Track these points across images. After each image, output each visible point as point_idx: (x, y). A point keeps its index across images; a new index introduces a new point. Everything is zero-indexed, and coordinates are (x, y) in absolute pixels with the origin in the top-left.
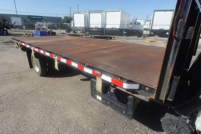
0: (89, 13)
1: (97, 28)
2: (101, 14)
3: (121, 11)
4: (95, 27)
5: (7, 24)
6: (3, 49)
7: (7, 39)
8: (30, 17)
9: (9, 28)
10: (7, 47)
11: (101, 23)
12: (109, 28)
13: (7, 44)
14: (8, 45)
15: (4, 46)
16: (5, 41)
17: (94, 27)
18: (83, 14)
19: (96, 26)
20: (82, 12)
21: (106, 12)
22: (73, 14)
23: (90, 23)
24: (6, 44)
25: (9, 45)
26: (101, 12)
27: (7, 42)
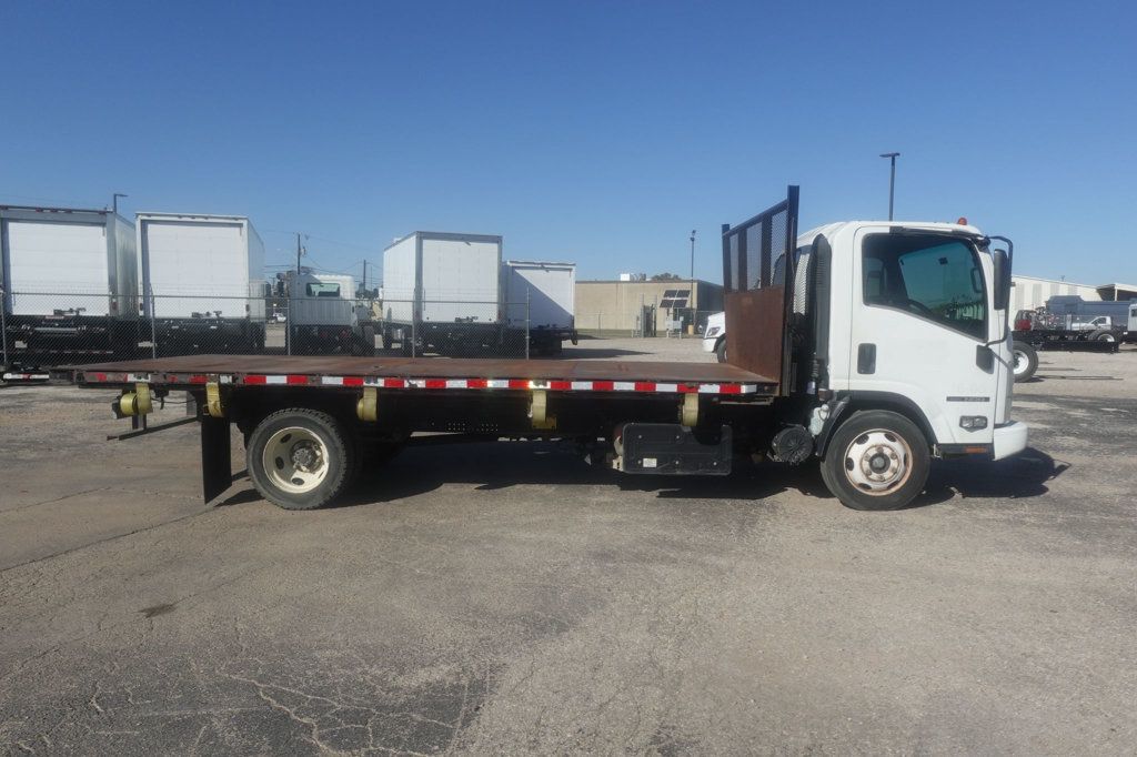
1: (79, 320)
2: (99, 229)
3: (245, 223)
4: (58, 312)
11: (105, 289)
12: (176, 321)
17: (48, 312)
19: (64, 308)
21: (143, 222)
23: (14, 288)
26: (98, 217)
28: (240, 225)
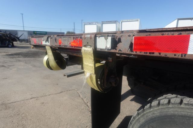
0: (102, 24)
2: (115, 24)
3: (139, 20)
5: (14, 36)
6: (5, 65)
7: (12, 51)
8: (35, 33)
9: (16, 41)
10: (11, 62)
13: (12, 56)
14: (13, 58)
15: (8, 59)
16: (10, 53)
18: (96, 25)
20: (94, 23)
21: (122, 22)
22: (84, 25)
24: (10, 56)
25: (15, 58)
26: (115, 22)
27: (12, 55)
28: (138, 21)
